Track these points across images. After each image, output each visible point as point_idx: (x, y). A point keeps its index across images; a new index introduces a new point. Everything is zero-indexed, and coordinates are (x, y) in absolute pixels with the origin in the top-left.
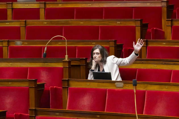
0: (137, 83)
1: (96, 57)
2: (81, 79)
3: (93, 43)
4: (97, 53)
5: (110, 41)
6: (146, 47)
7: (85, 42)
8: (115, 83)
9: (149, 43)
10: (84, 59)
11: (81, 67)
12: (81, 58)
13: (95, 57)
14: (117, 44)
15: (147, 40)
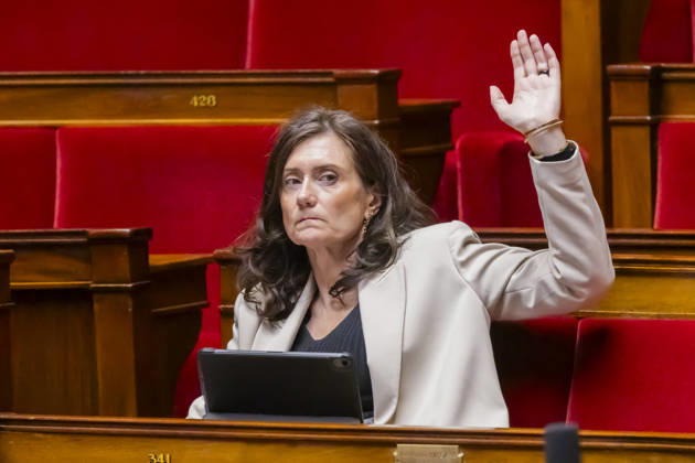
0: (584, 443)
1: (310, 205)
2: (95, 414)
3: (195, 101)
4: (326, 174)
5: (341, 81)
6: (654, 127)
7: (129, 93)
8: (393, 445)
9: (673, 91)
10: (120, 239)
11: (96, 307)
12: (93, 231)
13: (305, 205)
14: (404, 102)
15: (657, 72)
